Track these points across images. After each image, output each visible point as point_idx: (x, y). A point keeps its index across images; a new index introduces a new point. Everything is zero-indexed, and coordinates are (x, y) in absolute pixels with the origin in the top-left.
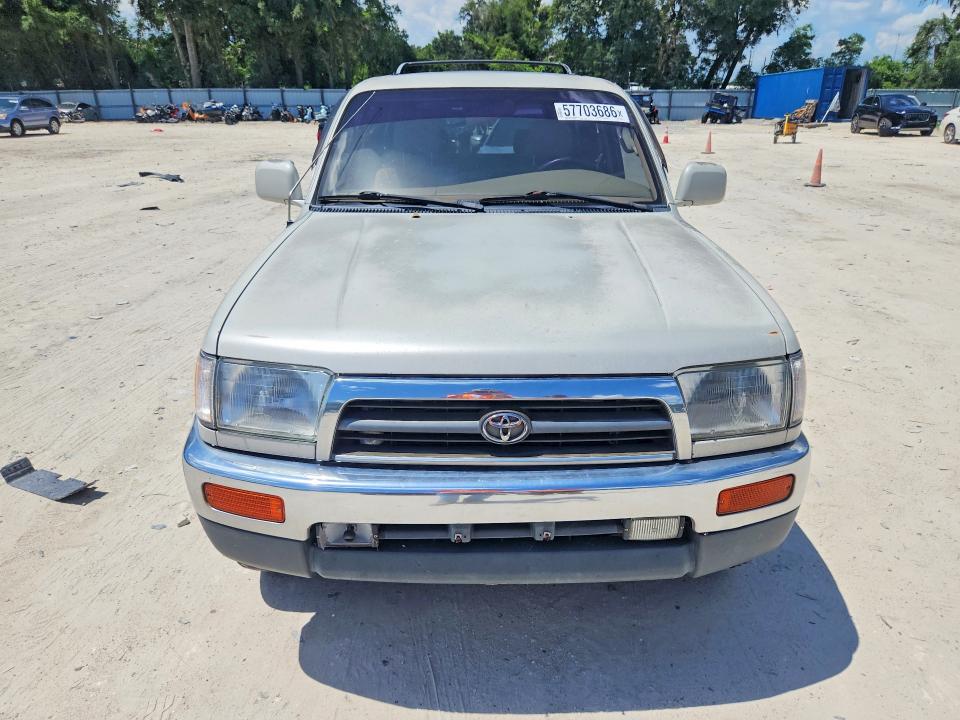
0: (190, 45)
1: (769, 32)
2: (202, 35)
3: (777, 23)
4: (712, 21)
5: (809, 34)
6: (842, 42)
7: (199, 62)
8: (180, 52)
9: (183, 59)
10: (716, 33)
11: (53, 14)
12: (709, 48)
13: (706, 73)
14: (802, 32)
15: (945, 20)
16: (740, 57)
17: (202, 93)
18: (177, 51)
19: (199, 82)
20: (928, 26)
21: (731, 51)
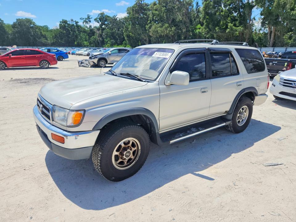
0: (272, 36)
2: (278, 31)
7: (274, 39)
8: (269, 37)
9: (269, 38)
11: (235, 28)
17: (272, 49)
18: (268, 36)
19: (272, 45)
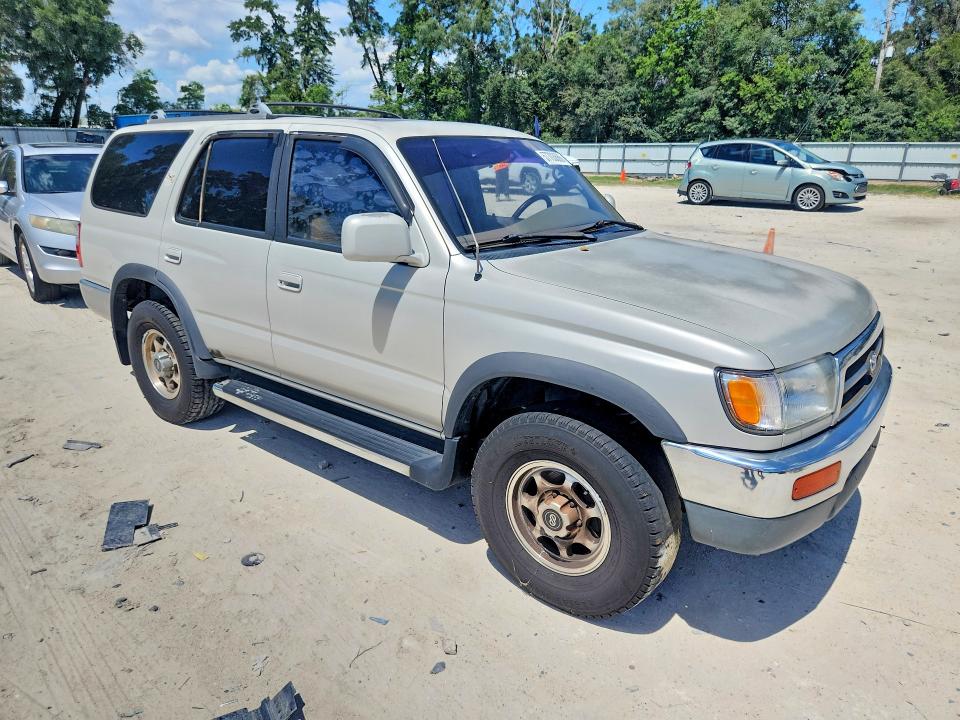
1: (107, 73)
3: (114, 64)
4: (46, 56)
5: (152, 78)
6: (184, 89)
10: (50, 70)
12: (46, 83)
13: (51, 110)
14: (144, 76)
15: (261, 78)
16: (83, 97)
20: (249, 80)
21: (71, 90)
